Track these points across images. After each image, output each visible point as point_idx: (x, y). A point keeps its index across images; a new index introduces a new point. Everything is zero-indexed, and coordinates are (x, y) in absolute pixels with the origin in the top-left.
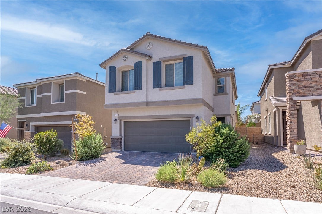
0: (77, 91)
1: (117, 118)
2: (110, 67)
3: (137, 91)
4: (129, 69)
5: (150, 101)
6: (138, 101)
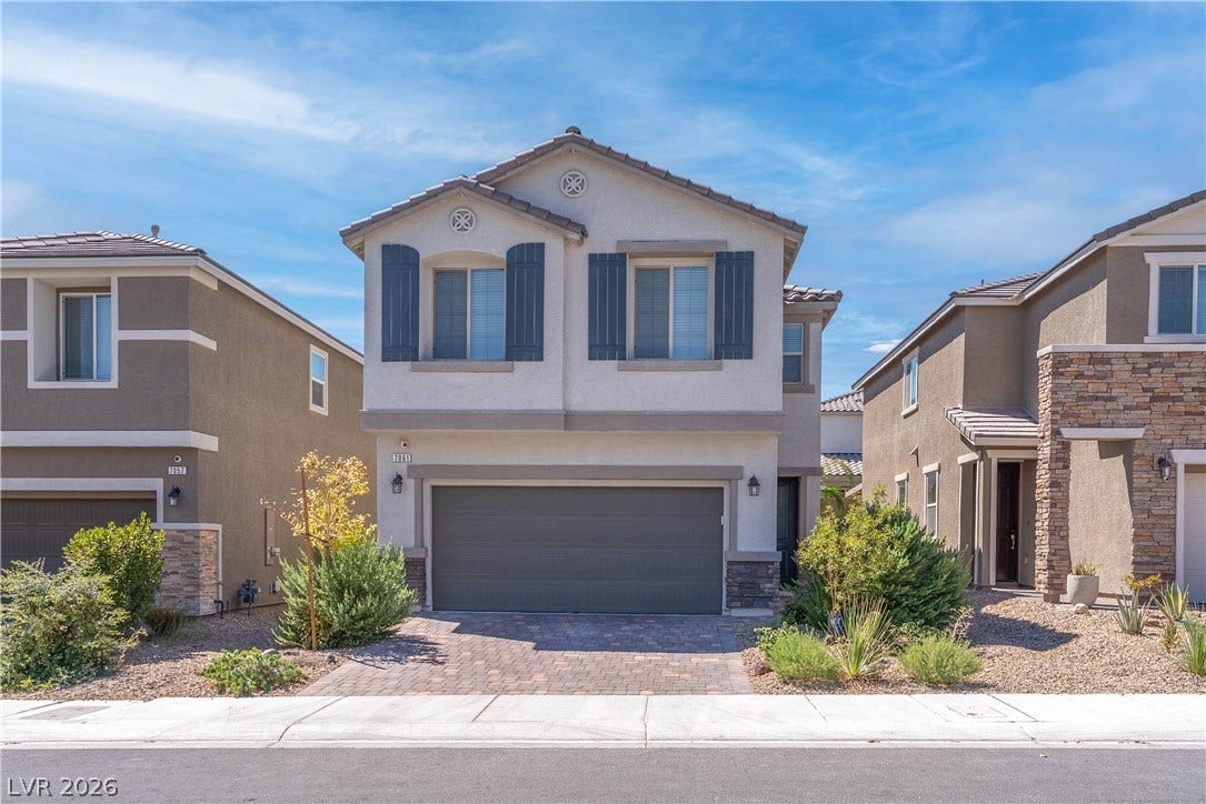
0: (193, 336)
1: (402, 469)
2: (386, 248)
3: (522, 367)
4: (469, 266)
5: (573, 408)
6: (525, 407)
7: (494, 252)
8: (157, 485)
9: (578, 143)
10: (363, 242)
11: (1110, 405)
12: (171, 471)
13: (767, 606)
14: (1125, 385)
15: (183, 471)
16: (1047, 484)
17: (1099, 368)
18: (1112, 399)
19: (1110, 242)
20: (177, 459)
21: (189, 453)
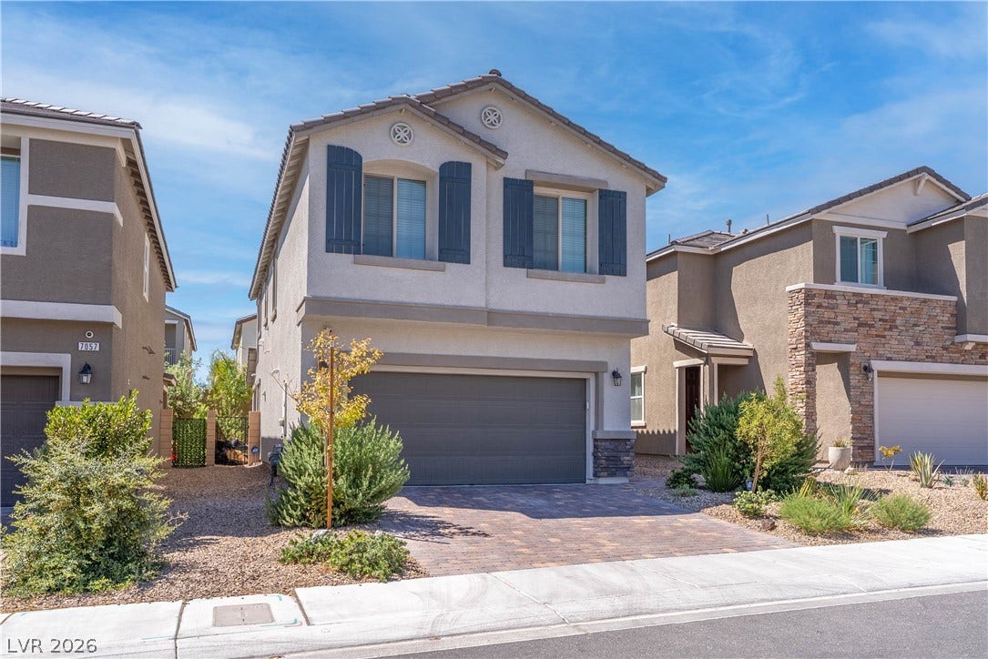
0: (116, 210)
2: (330, 148)
3: (453, 268)
4: (396, 174)
5: (493, 306)
6: (455, 303)
7: (428, 165)
8: (64, 361)
9: (500, 84)
10: (308, 140)
11: (837, 328)
12: (82, 347)
13: (626, 475)
14: (844, 314)
15: (95, 347)
16: (804, 382)
17: (830, 301)
18: (837, 324)
19: (816, 216)
20: (89, 335)
21: (104, 329)
